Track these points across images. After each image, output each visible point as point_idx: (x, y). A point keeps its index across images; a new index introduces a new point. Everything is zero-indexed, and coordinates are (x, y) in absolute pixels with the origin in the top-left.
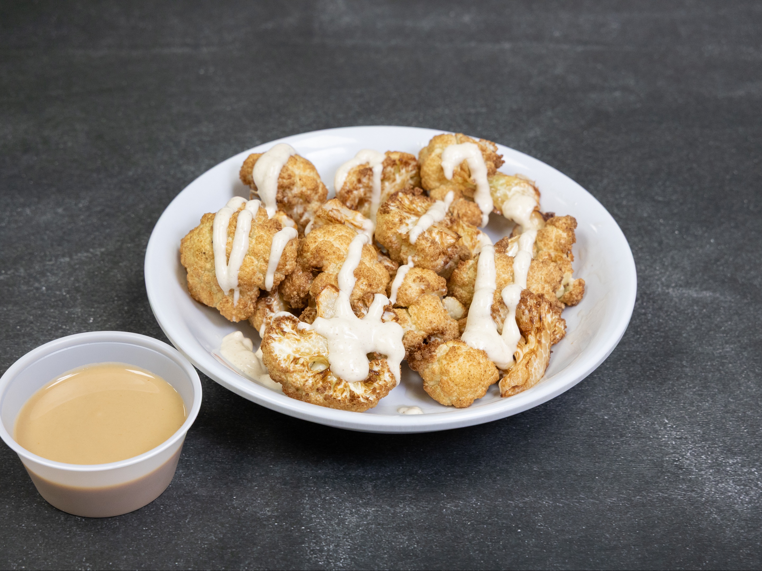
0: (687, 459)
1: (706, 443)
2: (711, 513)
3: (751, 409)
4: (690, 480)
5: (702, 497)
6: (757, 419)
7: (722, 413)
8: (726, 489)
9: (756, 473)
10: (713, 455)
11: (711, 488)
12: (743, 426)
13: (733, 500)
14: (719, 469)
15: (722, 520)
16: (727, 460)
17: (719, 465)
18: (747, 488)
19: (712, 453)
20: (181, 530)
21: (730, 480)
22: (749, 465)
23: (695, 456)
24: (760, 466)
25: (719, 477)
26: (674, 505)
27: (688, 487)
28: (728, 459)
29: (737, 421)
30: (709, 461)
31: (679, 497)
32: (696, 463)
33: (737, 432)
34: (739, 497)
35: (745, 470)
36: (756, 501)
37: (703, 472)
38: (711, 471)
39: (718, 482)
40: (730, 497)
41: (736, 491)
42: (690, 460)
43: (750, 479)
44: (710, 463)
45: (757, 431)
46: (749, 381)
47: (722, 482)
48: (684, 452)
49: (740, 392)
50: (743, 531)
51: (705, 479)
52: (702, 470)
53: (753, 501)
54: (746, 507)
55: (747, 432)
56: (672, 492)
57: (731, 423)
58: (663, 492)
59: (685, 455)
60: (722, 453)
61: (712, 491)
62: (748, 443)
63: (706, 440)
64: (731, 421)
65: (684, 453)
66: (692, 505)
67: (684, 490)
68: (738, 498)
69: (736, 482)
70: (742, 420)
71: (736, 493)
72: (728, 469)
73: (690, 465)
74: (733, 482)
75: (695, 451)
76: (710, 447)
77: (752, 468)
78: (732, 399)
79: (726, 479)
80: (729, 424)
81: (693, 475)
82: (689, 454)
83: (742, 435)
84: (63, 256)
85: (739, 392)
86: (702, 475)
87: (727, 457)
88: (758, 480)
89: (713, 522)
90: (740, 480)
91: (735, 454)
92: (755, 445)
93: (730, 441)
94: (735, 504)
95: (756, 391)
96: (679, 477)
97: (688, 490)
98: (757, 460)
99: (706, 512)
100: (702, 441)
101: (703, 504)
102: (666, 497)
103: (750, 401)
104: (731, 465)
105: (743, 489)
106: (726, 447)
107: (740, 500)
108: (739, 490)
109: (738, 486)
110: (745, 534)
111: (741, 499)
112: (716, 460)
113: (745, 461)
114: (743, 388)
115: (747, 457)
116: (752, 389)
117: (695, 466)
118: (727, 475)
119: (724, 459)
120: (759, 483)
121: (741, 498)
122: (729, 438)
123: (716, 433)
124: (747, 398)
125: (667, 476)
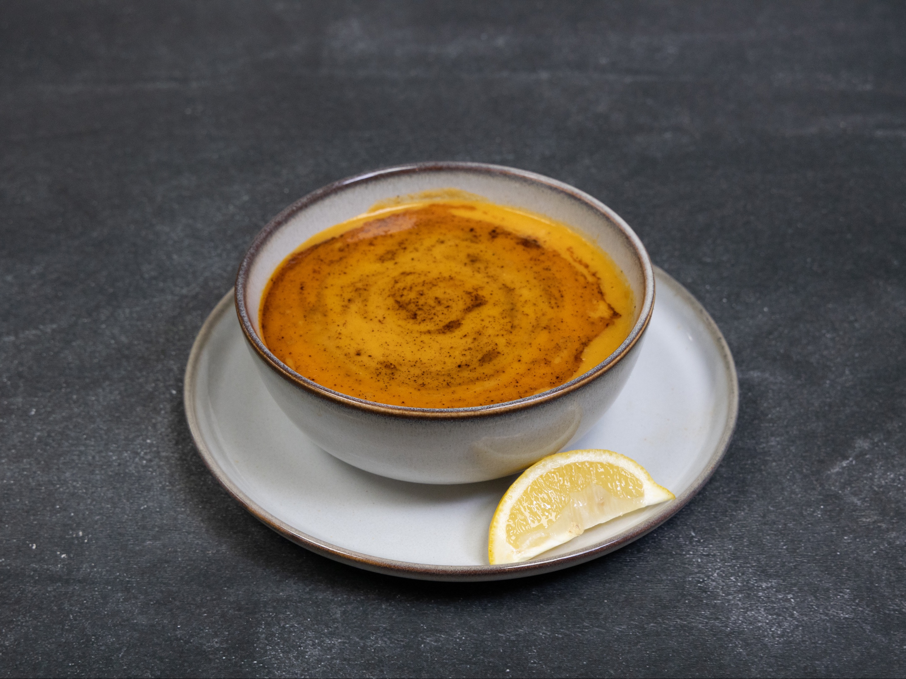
0: (713, 581)
1: (737, 562)
2: (736, 646)
3: (794, 520)
4: (715, 606)
5: (727, 626)
6: (799, 533)
7: (759, 525)
8: (756, 618)
9: (792, 600)
10: (744, 577)
11: (738, 616)
12: (783, 541)
13: (763, 631)
14: (750, 594)
15: (748, 655)
16: (760, 583)
17: (750, 589)
18: (781, 618)
19: (743, 574)
20: (112, 667)
21: (761, 607)
22: (785, 591)
23: (722, 577)
24: (797, 592)
25: (749, 603)
26: (694, 635)
27: (712, 614)
28: (762, 582)
29: (775, 535)
30: (739, 584)
31: (700, 626)
32: (723, 586)
33: (775, 549)
34: (770, 629)
35: (780, 597)
36: (790, 634)
37: (730, 597)
38: (740, 596)
39: (747, 610)
40: (759, 628)
41: (767, 621)
42: (716, 582)
43: (785, 608)
44: (739, 586)
45: (799, 548)
46: (794, 484)
47: (752, 610)
48: (710, 571)
49: (783, 499)
50: (771, 670)
51: (732, 605)
52: (729, 594)
53: (786, 634)
54: (778, 641)
55: (787, 549)
56: (693, 619)
57: (768, 537)
58: (681, 619)
59: (712, 575)
60: (754, 574)
61: (739, 620)
62: (786, 564)
63: (737, 558)
64: (768, 535)
65: (710, 573)
66: (714, 635)
67: (707, 617)
68: (768, 630)
69: (768, 610)
70: (781, 534)
71: (767, 624)
72: (761, 594)
73: (716, 587)
74: (765, 610)
75: (723, 572)
76: (741, 566)
77: (788, 593)
78: (772, 507)
79: (757, 607)
80: (766, 538)
81: (719, 600)
82: (715, 575)
83: (780, 553)
84: (8, 334)
85: (781, 498)
86: (729, 601)
87: (761, 580)
88: (794, 609)
89: (738, 657)
90: (773, 608)
91: (770, 576)
92: (794, 566)
93: (765, 560)
94: (765, 636)
95: (802, 497)
96: (702, 601)
97: (711, 618)
98: (795, 585)
99: (731, 645)
100: (732, 559)
101: (728, 635)
102: (685, 626)
103: (793, 509)
104: (764, 590)
105: (775, 619)
106: (760, 567)
107: (771, 633)
108: (770, 621)
109: (771, 615)
110: (773, 674)
111: (773, 631)
112: (747, 583)
113: (781, 585)
114: (786, 493)
115: (784, 581)
116: (797, 495)
117: (722, 589)
118: (759, 601)
119: (756, 583)
120: (795, 612)
121: (773, 629)
122: (764, 556)
123: (750, 550)
124: (790, 506)
125: (689, 599)
